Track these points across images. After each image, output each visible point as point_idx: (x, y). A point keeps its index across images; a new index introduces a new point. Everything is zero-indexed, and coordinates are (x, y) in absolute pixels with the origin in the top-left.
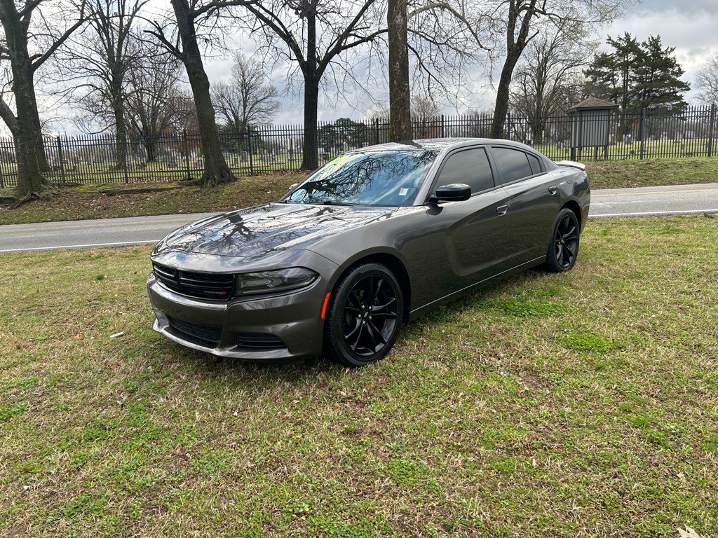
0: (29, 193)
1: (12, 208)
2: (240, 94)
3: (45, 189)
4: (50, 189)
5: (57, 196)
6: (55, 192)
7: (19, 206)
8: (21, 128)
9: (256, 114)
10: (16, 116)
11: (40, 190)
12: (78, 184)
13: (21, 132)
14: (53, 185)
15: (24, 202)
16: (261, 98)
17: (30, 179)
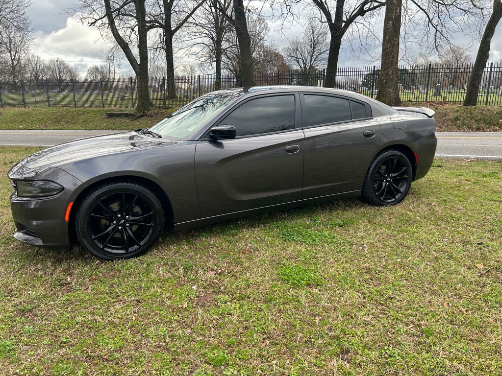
0: (142, 112)
1: (132, 120)
2: (309, 47)
3: (151, 109)
4: (154, 110)
5: (157, 114)
6: (156, 112)
7: (136, 119)
8: (141, 71)
9: (319, 62)
10: (139, 63)
11: (148, 110)
12: (170, 108)
13: (140, 73)
14: (156, 107)
15: (139, 117)
16: (323, 50)
17: (144, 103)
